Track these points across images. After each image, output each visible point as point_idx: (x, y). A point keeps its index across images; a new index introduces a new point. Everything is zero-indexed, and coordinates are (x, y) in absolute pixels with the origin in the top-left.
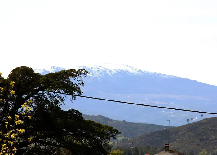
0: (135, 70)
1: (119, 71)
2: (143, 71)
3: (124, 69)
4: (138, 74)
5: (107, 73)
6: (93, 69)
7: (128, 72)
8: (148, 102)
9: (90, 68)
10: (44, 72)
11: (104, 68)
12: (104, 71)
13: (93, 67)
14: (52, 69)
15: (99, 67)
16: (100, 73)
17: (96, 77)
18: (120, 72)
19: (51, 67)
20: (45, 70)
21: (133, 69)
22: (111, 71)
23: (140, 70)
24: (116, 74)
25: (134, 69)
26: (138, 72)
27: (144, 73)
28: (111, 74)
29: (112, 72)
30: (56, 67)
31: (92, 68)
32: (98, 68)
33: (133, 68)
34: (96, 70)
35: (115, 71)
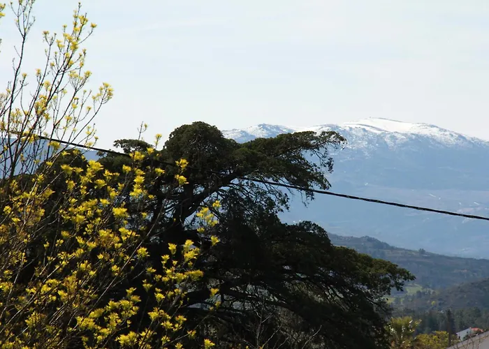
0: (448, 137)
1: (414, 137)
2: (468, 138)
3: (426, 132)
4: (457, 144)
5: (385, 142)
6: (353, 132)
7: (434, 140)
8: (478, 209)
9: (348, 129)
10: (243, 136)
11: (380, 130)
12: (379, 136)
13: (353, 127)
14: (259, 131)
15: (367, 128)
16: (370, 142)
17: (359, 151)
18: (415, 139)
19: (260, 126)
20: (244, 132)
21: (446, 133)
22: (393, 138)
23: (460, 136)
24: (405, 144)
25: (448, 133)
26: (457, 139)
27: (470, 142)
28: (395, 144)
29: (397, 139)
30: (270, 126)
31: (351, 128)
32: (364, 130)
33: (445, 131)
34: (360, 134)
35: (403, 137)
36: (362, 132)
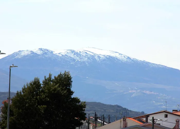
0: (123, 57)
1: (108, 57)
2: (131, 58)
3: (113, 55)
4: (127, 61)
5: (95, 59)
6: (81, 54)
7: (117, 59)
8: (138, 91)
9: (79, 52)
10: (31, 54)
11: (93, 53)
12: (92, 56)
13: (81, 51)
14: (39, 51)
15: (87, 52)
16: (88, 58)
17: (84, 62)
18: (109, 58)
19: (39, 49)
20: (32, 51)
21: (122, 56)
22: (99, 57)
23: (129, 58)
24: (104, 60)
25: (123, 56)
26: (127, 59)
27: (133, 60)
28: (100, 60)
29: (101, 58)
30: (44, 49)
31: (80, 52)
32: (86, 53)
33: (122, 55)
34: (84, 55)
35: (103, 57)
36: (85, 53)
